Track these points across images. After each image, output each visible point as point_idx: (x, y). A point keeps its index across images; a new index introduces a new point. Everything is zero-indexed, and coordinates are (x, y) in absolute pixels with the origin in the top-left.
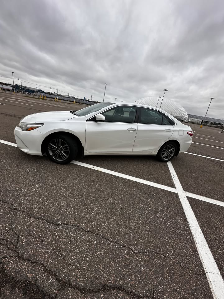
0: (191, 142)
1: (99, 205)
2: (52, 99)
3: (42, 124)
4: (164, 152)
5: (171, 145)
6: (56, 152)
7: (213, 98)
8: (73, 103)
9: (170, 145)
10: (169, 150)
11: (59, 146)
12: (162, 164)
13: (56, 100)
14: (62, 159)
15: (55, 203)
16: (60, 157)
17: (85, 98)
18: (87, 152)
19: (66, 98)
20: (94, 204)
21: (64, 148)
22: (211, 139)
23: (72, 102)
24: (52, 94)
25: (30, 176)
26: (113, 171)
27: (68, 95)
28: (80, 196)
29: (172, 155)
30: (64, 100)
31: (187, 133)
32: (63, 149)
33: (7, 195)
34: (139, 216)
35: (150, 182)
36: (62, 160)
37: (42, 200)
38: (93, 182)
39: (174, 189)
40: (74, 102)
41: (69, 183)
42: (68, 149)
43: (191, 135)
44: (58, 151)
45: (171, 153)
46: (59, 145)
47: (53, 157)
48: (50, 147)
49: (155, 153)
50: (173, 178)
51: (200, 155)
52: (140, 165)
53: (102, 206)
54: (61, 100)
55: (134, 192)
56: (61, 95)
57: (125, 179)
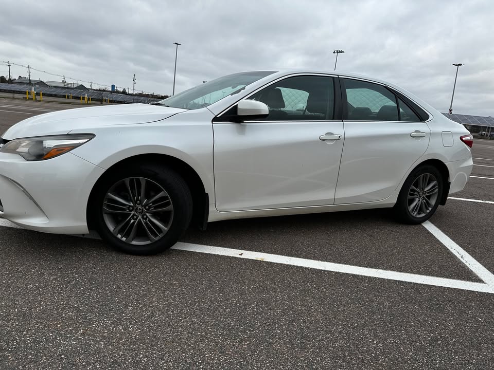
0: (470, 162)
1: (320, 349)
2: (16, 96)
3: (90, 136)
4: (413, 195)
5: (429, 174)
6: (130, 220)
7: (460, 65)
8: (81, 101)
9: (426, 175)
10: (423, 190)
11: (138, 199)
12: (412, 229)
13: (27, 96)
14: (148, 238)
15: (189, 361)
16: (141, 232)
17: (113, 86)
18: (218, 211)
19: (59, 90)
20: (303, 347)
21: (154, 203)
22: (488, 163)
23: (78, 98)
24: (11, 81)
25: (68, 296)
26: (297, 257)
27: (64, 82)
28: (250, 331)
29: (433, 202)
30: (51, 95)
31: (461, 138)
32: (150, 207)
33: (27, 358)
34: (440, 363)
35: (412, 275)
36: (148, 242)
37: (146, 356)
38: (263, 291)
39: (482, 284)
40: (84, 99)
41: (199, 302)
42: (168, 204)
43: (469, 143)
44: (134, 215)
45: (429, 197)
46: (139, 195)
47: (119, 236)
48: (108, 206)
49: (391, 200)
50: (461, 259)
51: (487, 202)
52: (360, 237)
53: (327, 350)
54: (44, 95)
55: (387, 303)
56: (41, 83)
57: (344, 274)
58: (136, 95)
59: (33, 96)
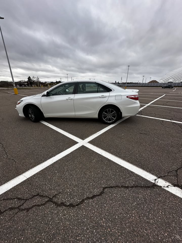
2: (88, 87)
4: (105, 115)
13: (91, 87)
18: (46, 115)
31: (127, 97)
43: (132, 98)
58: (121, 83)
59: (92, 87)
